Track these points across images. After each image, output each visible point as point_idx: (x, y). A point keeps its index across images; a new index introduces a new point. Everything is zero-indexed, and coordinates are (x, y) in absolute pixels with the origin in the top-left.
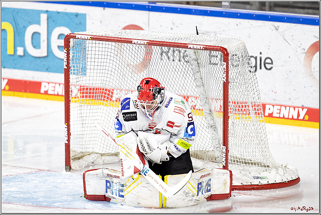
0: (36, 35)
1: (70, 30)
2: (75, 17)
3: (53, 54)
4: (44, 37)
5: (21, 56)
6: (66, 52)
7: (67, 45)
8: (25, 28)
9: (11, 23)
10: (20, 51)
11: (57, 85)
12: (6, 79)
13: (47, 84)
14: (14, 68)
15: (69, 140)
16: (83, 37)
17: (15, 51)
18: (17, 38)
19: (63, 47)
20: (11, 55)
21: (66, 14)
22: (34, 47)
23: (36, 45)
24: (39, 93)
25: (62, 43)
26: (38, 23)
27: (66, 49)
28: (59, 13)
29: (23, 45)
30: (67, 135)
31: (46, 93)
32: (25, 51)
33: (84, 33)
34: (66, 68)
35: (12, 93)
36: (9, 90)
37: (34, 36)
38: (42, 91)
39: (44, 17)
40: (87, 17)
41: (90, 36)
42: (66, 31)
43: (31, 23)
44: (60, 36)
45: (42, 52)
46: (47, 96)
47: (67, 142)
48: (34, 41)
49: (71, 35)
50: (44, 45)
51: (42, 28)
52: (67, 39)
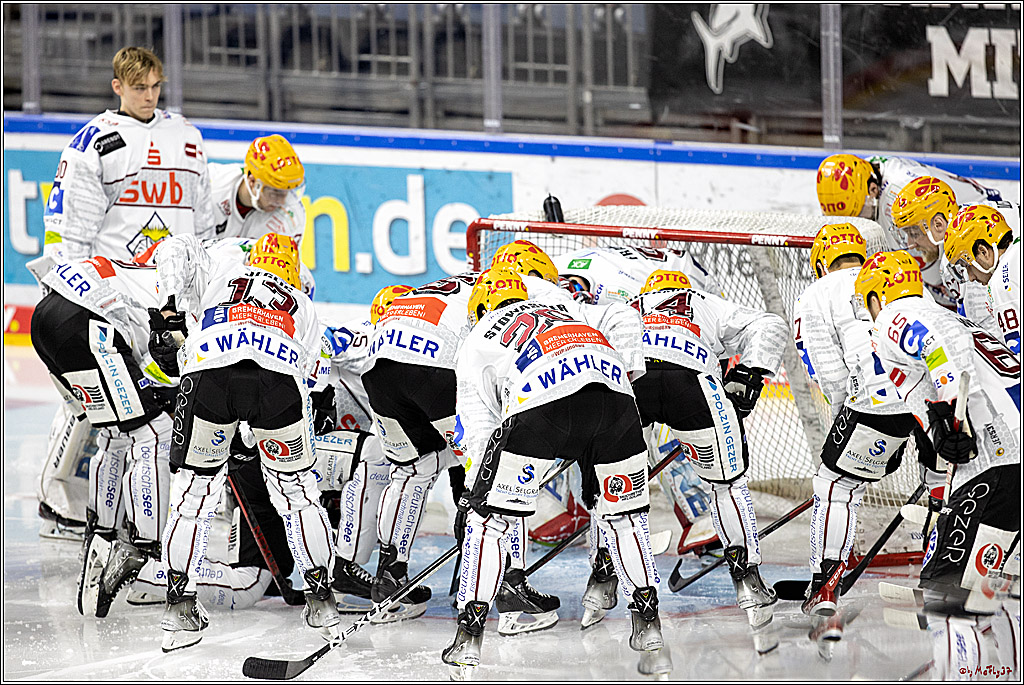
0: (398, 225)
1: (478, 210)
2: (485, 180)
3: (440, 268)
4: (416, 229)
5: (365, 275)
6: (472, 261)
7: (473, 245)
8: (373, 209)
9: (341, 200)
10: (364, 263)
14: (352, 301)
16: (509, 225)
17: (352, 262)
18: (356, 232)
19: (463, 250)
20: (342, 273)
21: (467, 174)
22: (396, 252)
23: (400, 248)
25: (461, 241)
26: (403, 196)
27: (471, 255)
28: (449, 172)
29: (370, 250)
32: (374, 262)
33: (511, 216)
37: (395, 228)
39: (415, 183)
40: (515, 179)
41: (526, 224)
43: (385, 198)
44: (455, 225)
45: (414, 263)
48: (394, 238)
49: (483, 221)
50: (417, 246)
51: (412, 209)
52: (474, 232)
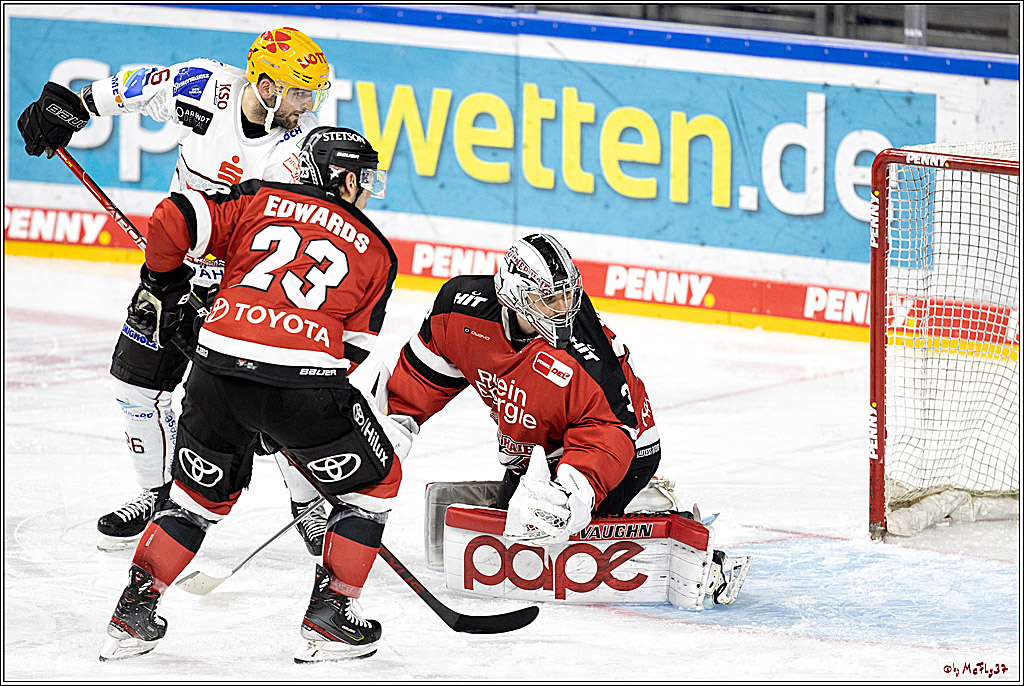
0: (792, 153)
1: (891, 142)
2: (903, 103)
3: (841, 208)
4: (815, 159)
5: (749, 212)
6: (877, 201)
7: (880, 183)
8: (763, 132)
9: (723, 119)
10: (748, 198)
11: (851, 296)
12: (707, 275)
13: (821, 293)
14: (731, 245)
15: (880, 451)
16: (925, 159)
17: (734, 197)
18: (740, 160)
19: (868, 186)
20: (721, 209)
21: (880, 94)
22: (788, 187)
23: (793, 182)
24: (801, 316)
25: (865, 175)
26: (801, 118)
27: (877, 193)
28: (858, 90)
29: (757, 182)
30: (876, 437)
31: (820, 316)
32: (761, 198)
33: (930, 148)
34: (876, 246)
35: (723, 315)
36: (715, 308)
37: (789, 157)
38: (809, 312)
39: (816, 102)
40: (938, 100)
41: (947, 158)
42: (879, 144)
43: (778, 120)
44: (860, 157)
45: (811, 201)
46: (821, 326)
47: (876, 457)
48: (787, 169)
49: (893, 152)
50: (815, 180)
51: (811, 135)
52: (880, 165)
